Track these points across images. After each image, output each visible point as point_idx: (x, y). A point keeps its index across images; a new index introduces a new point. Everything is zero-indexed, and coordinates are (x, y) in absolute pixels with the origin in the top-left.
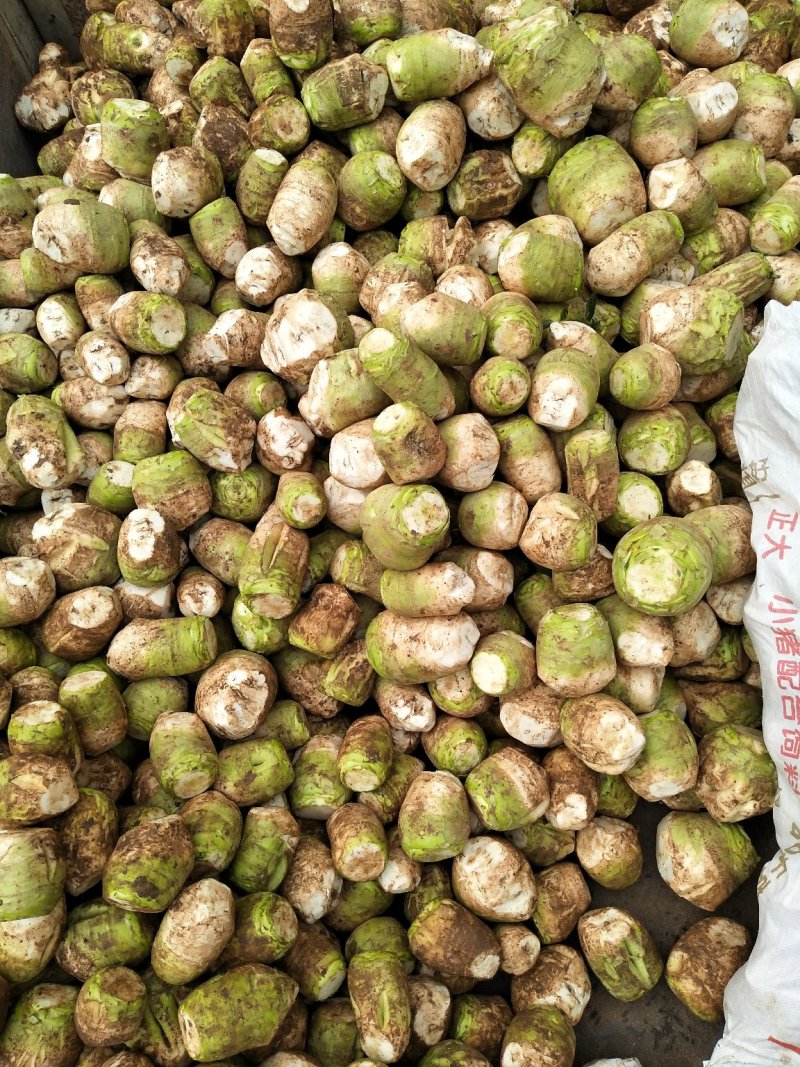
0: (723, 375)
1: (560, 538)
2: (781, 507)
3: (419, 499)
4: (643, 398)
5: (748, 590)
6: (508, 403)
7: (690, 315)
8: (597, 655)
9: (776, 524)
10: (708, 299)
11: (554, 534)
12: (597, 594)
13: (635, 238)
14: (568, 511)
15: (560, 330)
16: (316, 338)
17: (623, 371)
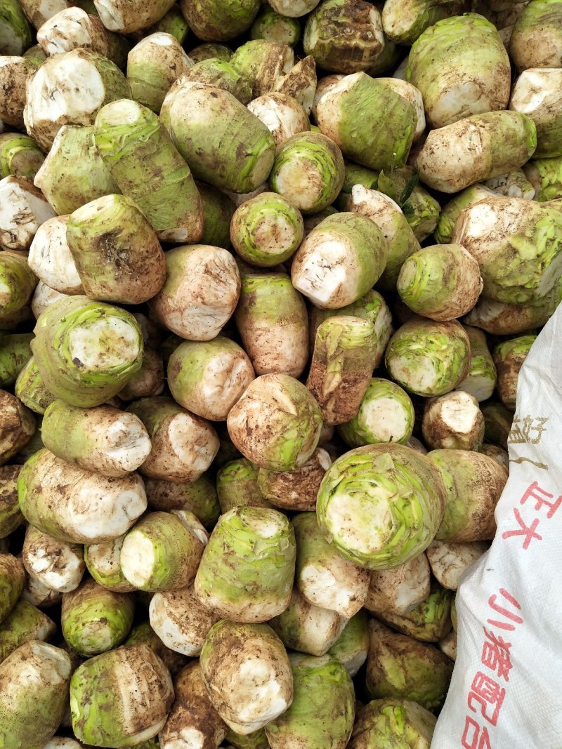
0: (528, 312)
1: (265, 429)
2: (545, 482)
3: (102, 323)
4: (429, 302)
5: (475, 559)
6: (263, 249)
7: (514, 226)
8: (265, 583)
9: (532, 501)
10: (540, 216)
11: (260, 424)
12: (300, 506)
13: (482, 130)
14: (286, 401)
15: (361, 194)
16: (70, 101)
17: (416, 264)
